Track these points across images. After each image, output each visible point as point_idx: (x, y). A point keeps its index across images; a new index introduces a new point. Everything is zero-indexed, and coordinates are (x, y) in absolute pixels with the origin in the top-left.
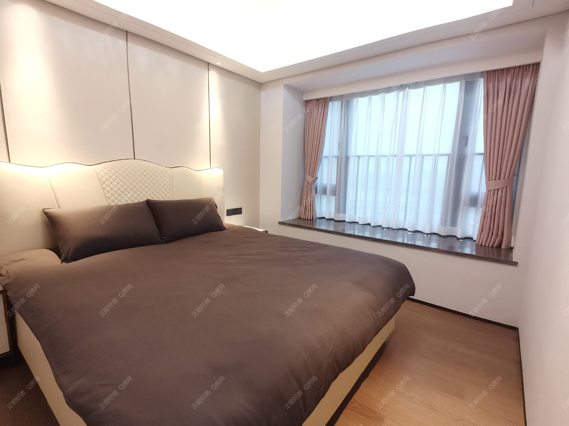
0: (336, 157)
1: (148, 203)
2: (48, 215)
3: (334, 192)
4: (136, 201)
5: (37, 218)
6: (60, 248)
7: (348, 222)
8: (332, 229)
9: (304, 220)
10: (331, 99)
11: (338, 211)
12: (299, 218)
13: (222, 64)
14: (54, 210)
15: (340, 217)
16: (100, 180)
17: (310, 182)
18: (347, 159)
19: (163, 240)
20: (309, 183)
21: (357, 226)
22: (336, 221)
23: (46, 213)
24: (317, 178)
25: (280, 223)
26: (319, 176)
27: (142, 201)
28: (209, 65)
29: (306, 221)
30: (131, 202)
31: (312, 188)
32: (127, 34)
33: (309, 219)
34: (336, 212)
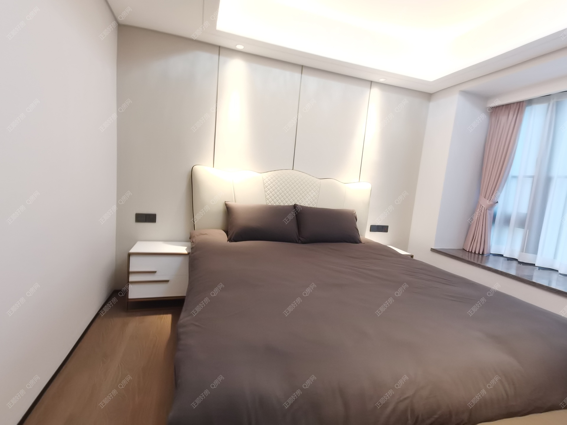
0: (530, 177)
1: (295, 206)
2: (227, 206)
3: (522, 224)
4: (286, 204)
5: (221, 208)
6: (229, 231)
7: (541, 268)
8: (513, 272)
9: (470, 253)
10: (530, 102)
11: (525, 249)
12: (464, 249)
13: (385, 80)
14: (232, 203)
15: (528, 258)
16: (264, 185)
17: (483, 206)
18: (548, 180)
19: (300, 240)
20: (483, 208)
21: (555, 276)
22: (520, 263)
23: (226, 205)
24: (497, 202)
25: (433, 250)
26: (501, 200)
27: (291, 204)
28: (371, 83)
29: (473, 254)
30: (283, 205)
31: (488, 214)
32: (302, 68)
33: (477, 252)
34: (522, 250)
